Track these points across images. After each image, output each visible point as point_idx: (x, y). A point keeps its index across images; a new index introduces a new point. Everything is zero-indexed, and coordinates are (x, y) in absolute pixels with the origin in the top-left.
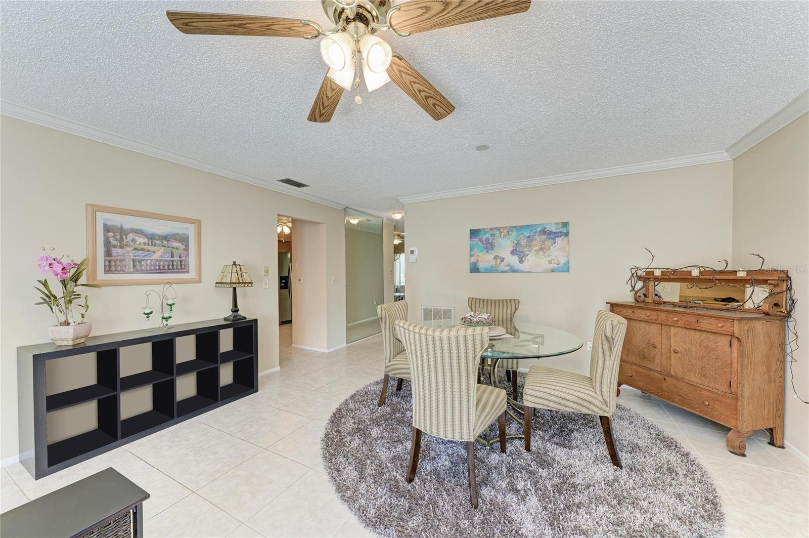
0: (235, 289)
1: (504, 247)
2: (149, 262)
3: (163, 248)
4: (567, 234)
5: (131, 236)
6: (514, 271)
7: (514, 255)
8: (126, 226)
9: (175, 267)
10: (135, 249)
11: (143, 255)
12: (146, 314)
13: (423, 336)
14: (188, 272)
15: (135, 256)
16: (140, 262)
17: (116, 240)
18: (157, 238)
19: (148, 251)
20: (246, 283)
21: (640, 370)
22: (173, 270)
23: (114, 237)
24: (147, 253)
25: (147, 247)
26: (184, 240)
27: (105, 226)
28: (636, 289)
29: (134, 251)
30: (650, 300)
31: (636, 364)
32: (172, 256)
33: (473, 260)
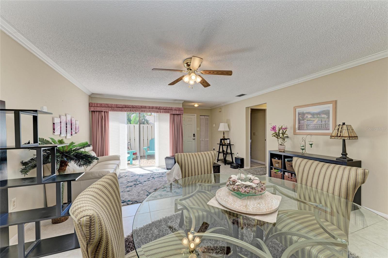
2: (312, 125)
3: (318, 118)
5: (306, 115)
8: (305, 112)
9: (323, 127)
10: (307, 120)
11: (310, 122)
14: (329, 130)
15: (307, 123)
16: (309, 125)
17: (301, 118)
18: (315, 114)
19: (312, 120)
22: (322, 129)
23: (301, 116)
24: (311, 121)
25: (311, 119)
26: (328, 113)
27: (299, 113)
29: (307, 121)
32: (322, 122)
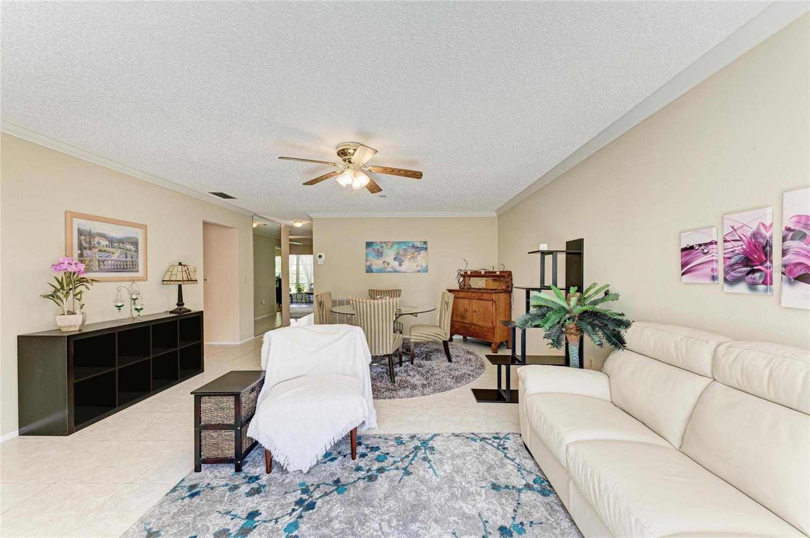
0: (180, 286)
1: (390, 255)
2: (110, 262)
3: (120, 250)
4: (426, 249)
5: (97, 239)
6: (395, 271)
7: (395, 260)
8: (94, 231)
9: (128, 267)
10: (100, 251)
11: (105, 256)
12: (117, 306)
13: (368, 304)
14: (137, 271)
15: (100, 257)
16: (103, 262)
17: (86, 243)
18: (116, 241)
19: (109, 252)
20: (193, 281)
21: (461, 324)
22: (127, 270)
23: (85, 240)
24: (108, 254)
25: (108, 249)
26: (135, 243)
27: (79, 230)
28: (460, 282)
29: (99, 253)
30: (466, 288)
31: (460, 322)
32: (126, 257)
33: (368, 264)
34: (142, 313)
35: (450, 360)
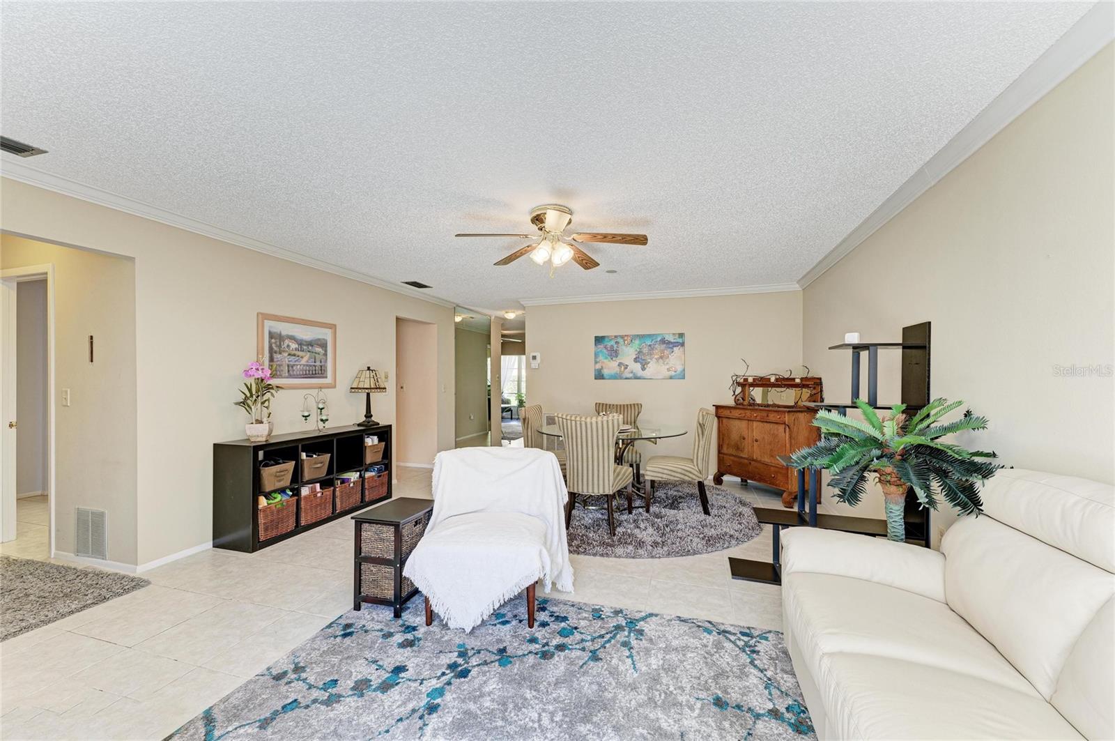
0: (368, 395)
1: (628, 354)
2: (299, 367)
3: (309, 353)
4: (683, 344)
5: (287, 342)
6: (637, 378)
7: (636, 362)
8: (284, 333)
9: (317, 372)
10: (289, 355)
11: (295, 360)
12: (303, 416)
14: (326, 377)
15: (289, 361)
16: (292, 367)
17: (277, 346)
18: (304, 343)
19: (298, 356)
20: (381, 388)
21: (736, 459)
22: (316, 375)
23: (275, 343)
24: (298, 358)
25: (297, 353)
26: (323, 345)
27: (270, 333)
28: (736, 393)
29: (288, 357)
30: (746, 403)
31: (733, 455)
33: (598, 366)
34: (327, 425)
35: (707, 512)
